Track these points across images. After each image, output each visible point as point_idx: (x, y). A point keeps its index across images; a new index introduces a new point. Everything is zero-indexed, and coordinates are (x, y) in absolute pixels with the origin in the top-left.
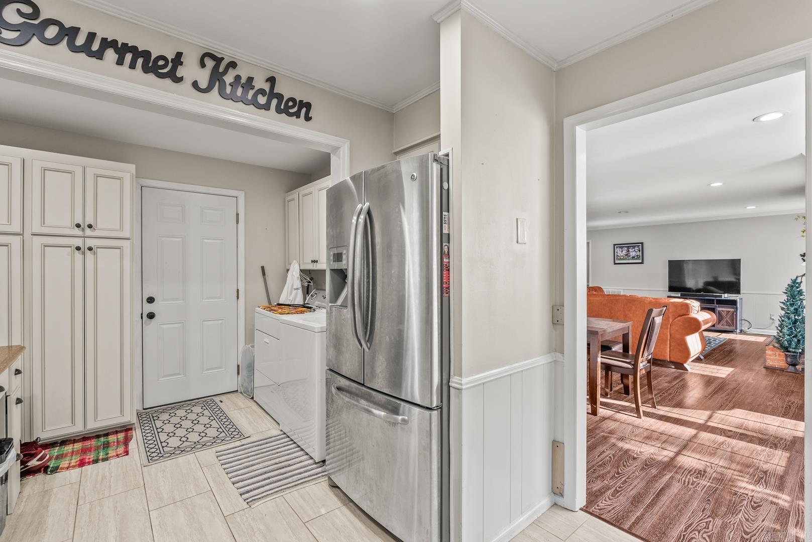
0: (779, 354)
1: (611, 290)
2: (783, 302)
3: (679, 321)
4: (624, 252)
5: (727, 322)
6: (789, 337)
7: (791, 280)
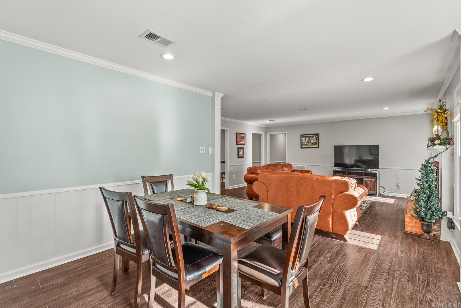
0: (416, 222)
1: (299, 166)
2: (418, 179)
3: (340, 197)
4: (307, 140)
5: (371, 188)
6: (425, 209)
7: (425, 160)
